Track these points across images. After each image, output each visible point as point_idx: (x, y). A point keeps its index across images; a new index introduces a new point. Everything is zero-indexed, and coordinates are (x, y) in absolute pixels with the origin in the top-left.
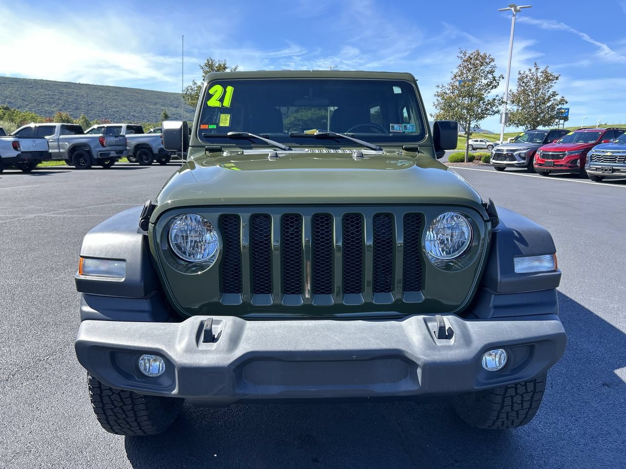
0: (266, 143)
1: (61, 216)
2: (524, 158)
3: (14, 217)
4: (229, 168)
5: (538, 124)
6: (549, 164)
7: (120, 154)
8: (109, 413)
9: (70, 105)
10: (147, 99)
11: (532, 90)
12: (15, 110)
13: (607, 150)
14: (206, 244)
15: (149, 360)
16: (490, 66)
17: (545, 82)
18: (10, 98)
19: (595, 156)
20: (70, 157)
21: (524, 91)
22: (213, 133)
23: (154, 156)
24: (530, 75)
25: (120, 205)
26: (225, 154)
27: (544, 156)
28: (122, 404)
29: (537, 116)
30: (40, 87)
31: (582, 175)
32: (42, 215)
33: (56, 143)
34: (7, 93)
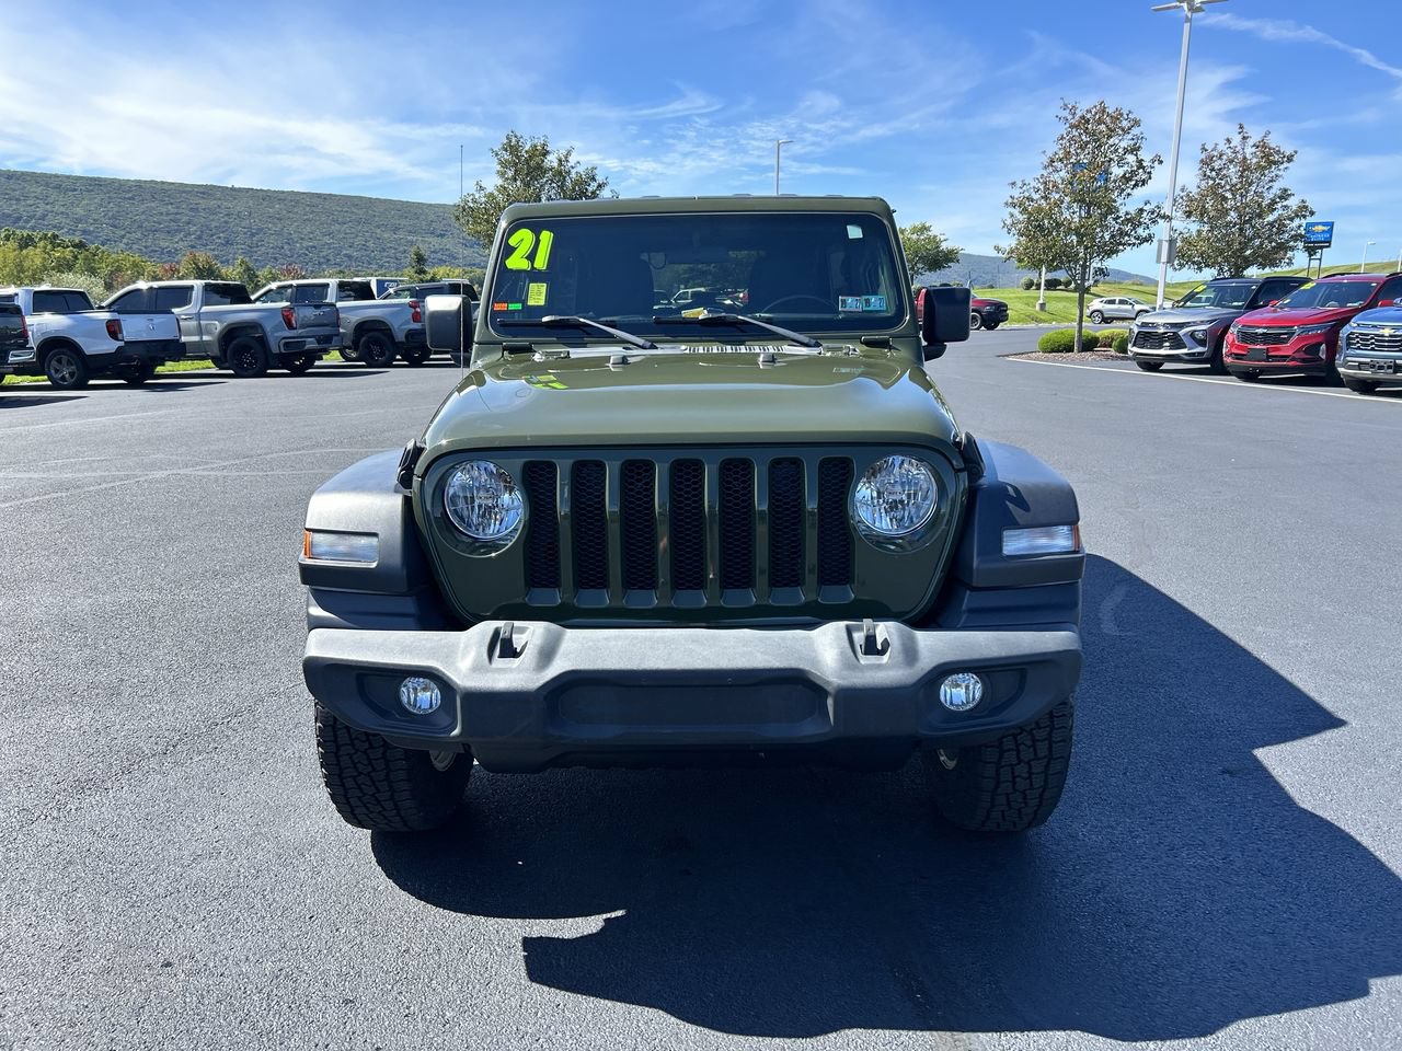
0: (611, 336)
1: (219, 474)
2: (1202, 343)
3: (128, 477)
4: (546, 384)
5: (1248, 263)
6: (1255, 356)
7: (326, 342)
8: (350, 783)
9: (212, 235)
10: (376, 219)
11: (1233, 186)
12: (98, 248)
13: (1384, 323)
14: (504, 512)
15: (415, 689)
16: (1130, 136)
17: (1264, 168)
18: (87, 222)
19: (1357, 337)
20: (224, 350)
21: (1214, 191)
22: (517, 318)
23: (397, 347)
24: (1229, 151)
25: (332, 453)
26: (537, 357)
27: (1246, 337)
28: (370, 769)
29: (1244, 246)
30: (148, 197)
31: (1330, 378)
32: (181, 472)
33: (194, 323)
34: (80, 211)
